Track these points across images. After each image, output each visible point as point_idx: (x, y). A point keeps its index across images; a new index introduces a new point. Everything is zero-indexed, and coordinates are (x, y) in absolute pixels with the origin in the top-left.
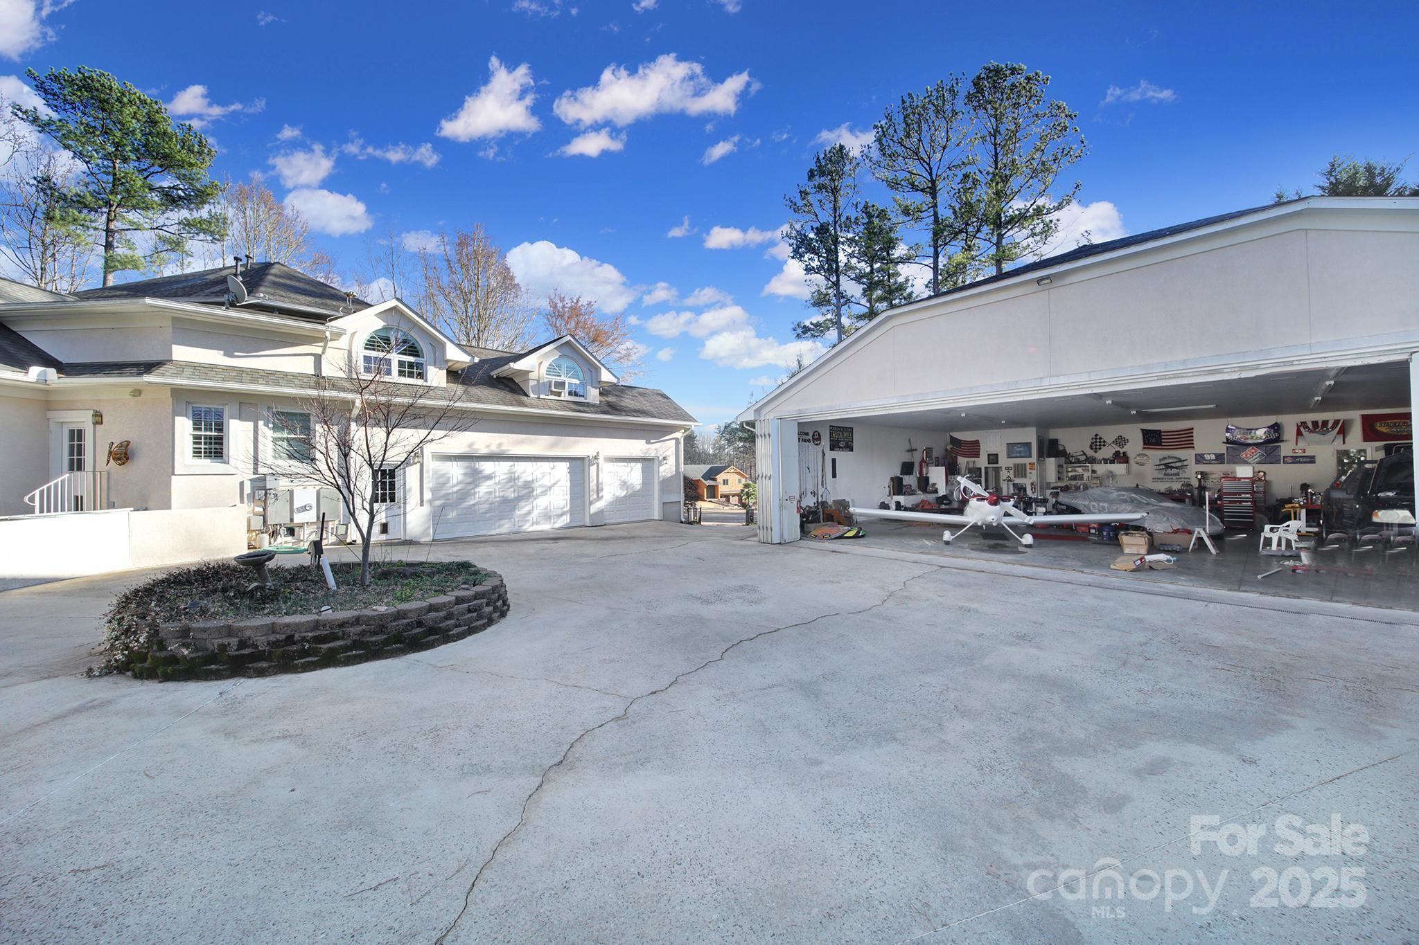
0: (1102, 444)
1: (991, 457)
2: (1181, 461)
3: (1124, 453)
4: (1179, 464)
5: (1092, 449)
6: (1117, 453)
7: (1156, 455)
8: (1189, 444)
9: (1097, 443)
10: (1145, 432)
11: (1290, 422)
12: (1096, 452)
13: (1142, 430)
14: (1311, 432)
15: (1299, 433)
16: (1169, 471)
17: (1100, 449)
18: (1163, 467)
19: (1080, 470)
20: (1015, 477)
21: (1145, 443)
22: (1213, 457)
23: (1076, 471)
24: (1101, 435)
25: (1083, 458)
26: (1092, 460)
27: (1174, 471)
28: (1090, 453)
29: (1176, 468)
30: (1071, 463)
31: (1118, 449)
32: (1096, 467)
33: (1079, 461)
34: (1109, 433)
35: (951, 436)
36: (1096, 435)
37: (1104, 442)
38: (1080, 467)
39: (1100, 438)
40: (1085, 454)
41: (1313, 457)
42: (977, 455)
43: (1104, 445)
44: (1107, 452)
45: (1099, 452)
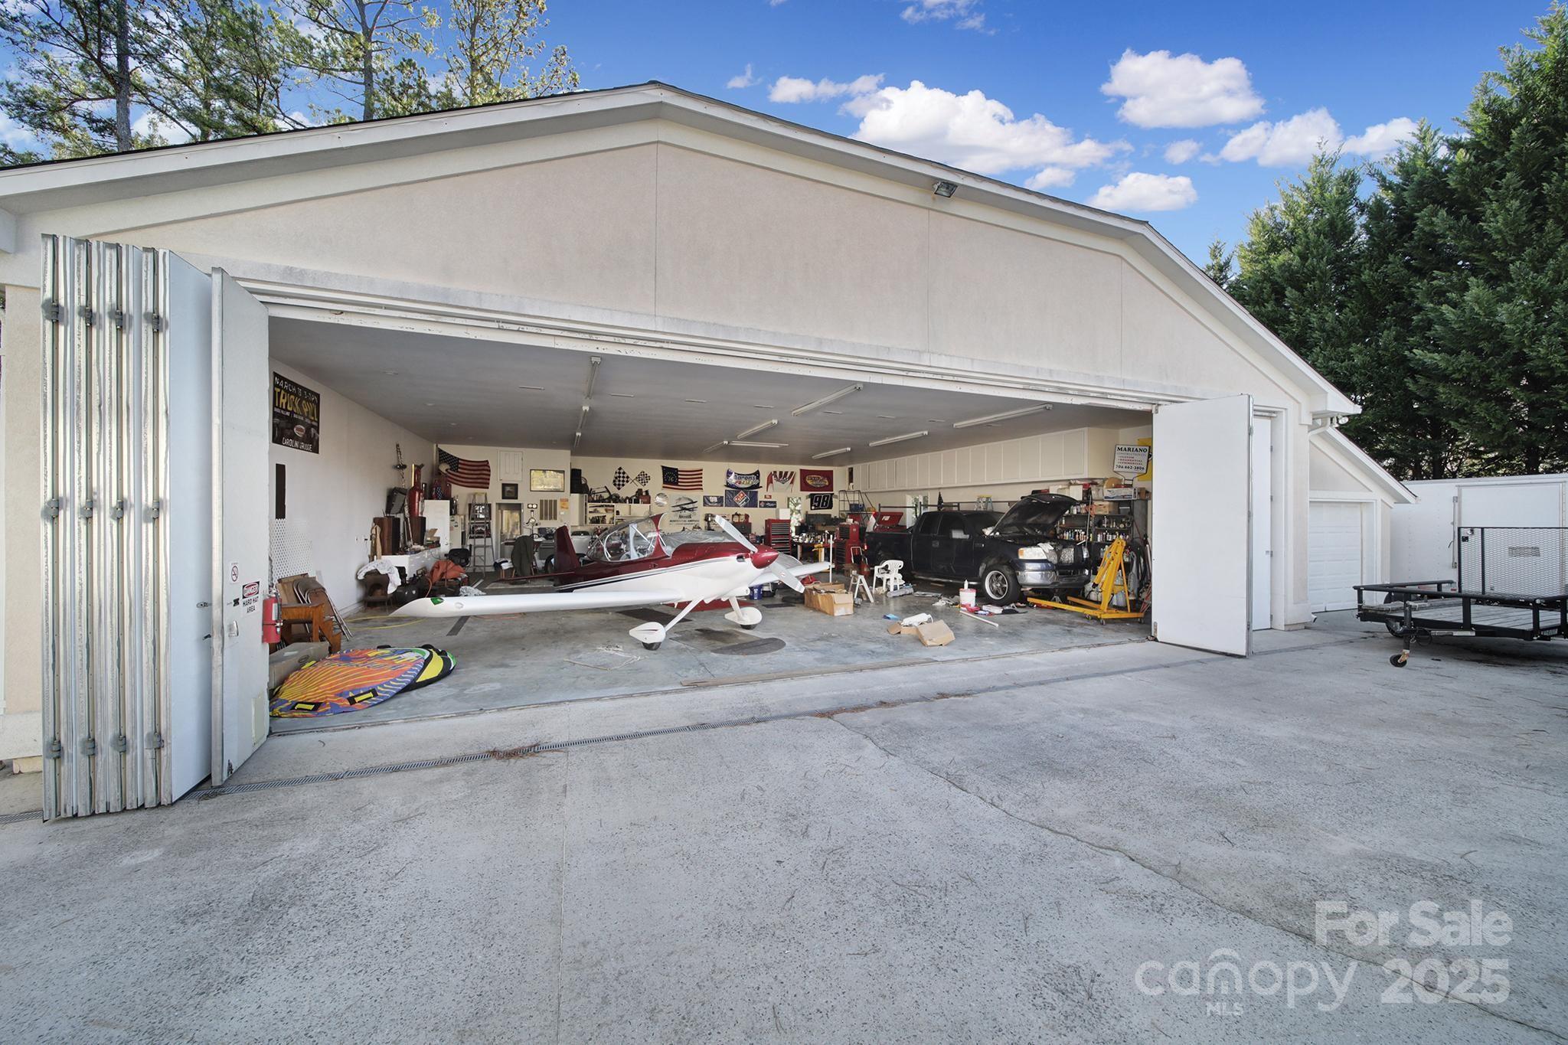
0: (625, 479)
1: (508, 489)
2: (693, 502)
3: (647, 492)
4: (691, 506)
5: (615, 485)
6: (640, 491)
7: (675, 495)
8: (698, 487)
9: (620, 479)
10: (665, 470)
11: (766, 470)
12: (619, 489)
13: (663, 467)
14: (778, 480)
15: (770, 481)
16: (684, 513)
17: (623, 485)
18: (678, 508)
19: (602, 510)
20: (541, 518)
21: (664, 482)
22: (716, 500)
23: (598, 512)
24: (625, 469)
25: (606, 495)
26: (617, 499)
27: (687, 513)
28: (614, 490)
29: (689, 510)
30: (593, 501)
31: (640, 487)
32: (618, 506)
33: (601, 500)
34: (633, 466)
35: (440, 451)
36: (620, 469)
37: (628, 477)
38: (602, 506)
39: (624, 473)
40: (608, 491)
41: (775, 502)
42: (485, 484)
43: (627, 481)
44: (629, 490)
45: (622, 488)
